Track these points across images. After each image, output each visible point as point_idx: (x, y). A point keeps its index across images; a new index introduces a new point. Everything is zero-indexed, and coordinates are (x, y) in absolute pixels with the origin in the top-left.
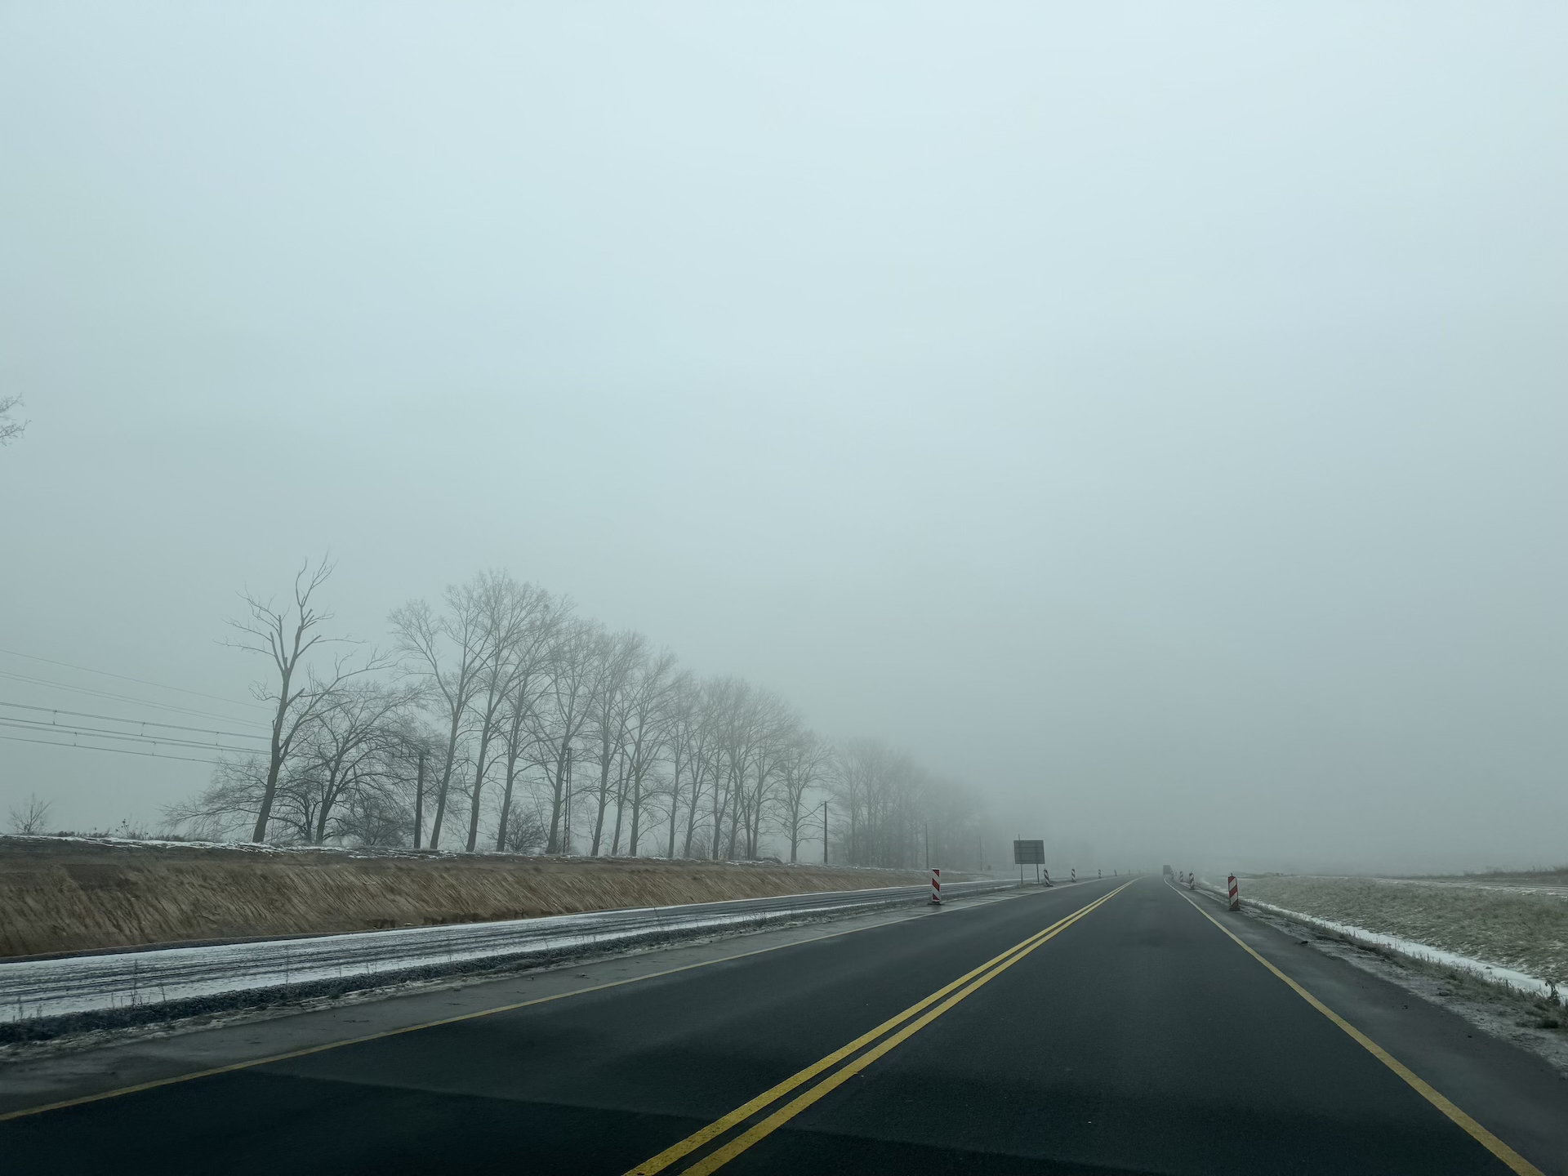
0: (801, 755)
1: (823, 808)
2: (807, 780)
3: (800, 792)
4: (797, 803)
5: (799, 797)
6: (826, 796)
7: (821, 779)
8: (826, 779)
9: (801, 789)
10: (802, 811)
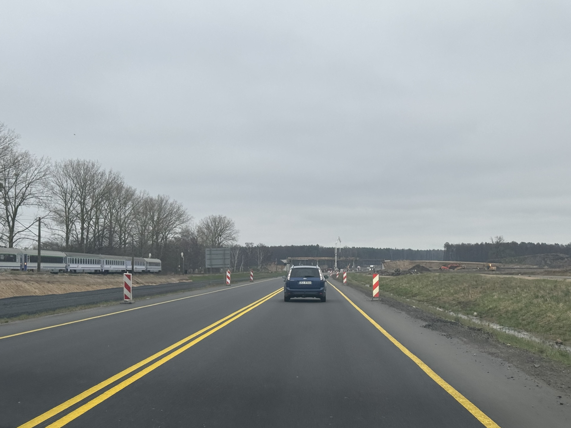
0: (17, 175)
1: (37, 223)
2: (23, 199)
3: (16, 210)
4: (14, 220)
5: (15, 213)
6: (41, 212)
7: (37, 197)
8: (41, 198)
9: (18, 207)
10: (18, 227)
